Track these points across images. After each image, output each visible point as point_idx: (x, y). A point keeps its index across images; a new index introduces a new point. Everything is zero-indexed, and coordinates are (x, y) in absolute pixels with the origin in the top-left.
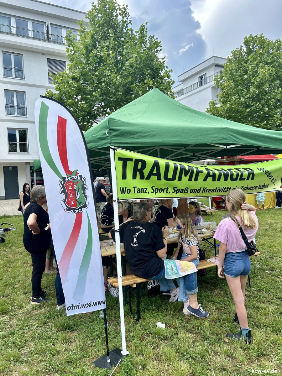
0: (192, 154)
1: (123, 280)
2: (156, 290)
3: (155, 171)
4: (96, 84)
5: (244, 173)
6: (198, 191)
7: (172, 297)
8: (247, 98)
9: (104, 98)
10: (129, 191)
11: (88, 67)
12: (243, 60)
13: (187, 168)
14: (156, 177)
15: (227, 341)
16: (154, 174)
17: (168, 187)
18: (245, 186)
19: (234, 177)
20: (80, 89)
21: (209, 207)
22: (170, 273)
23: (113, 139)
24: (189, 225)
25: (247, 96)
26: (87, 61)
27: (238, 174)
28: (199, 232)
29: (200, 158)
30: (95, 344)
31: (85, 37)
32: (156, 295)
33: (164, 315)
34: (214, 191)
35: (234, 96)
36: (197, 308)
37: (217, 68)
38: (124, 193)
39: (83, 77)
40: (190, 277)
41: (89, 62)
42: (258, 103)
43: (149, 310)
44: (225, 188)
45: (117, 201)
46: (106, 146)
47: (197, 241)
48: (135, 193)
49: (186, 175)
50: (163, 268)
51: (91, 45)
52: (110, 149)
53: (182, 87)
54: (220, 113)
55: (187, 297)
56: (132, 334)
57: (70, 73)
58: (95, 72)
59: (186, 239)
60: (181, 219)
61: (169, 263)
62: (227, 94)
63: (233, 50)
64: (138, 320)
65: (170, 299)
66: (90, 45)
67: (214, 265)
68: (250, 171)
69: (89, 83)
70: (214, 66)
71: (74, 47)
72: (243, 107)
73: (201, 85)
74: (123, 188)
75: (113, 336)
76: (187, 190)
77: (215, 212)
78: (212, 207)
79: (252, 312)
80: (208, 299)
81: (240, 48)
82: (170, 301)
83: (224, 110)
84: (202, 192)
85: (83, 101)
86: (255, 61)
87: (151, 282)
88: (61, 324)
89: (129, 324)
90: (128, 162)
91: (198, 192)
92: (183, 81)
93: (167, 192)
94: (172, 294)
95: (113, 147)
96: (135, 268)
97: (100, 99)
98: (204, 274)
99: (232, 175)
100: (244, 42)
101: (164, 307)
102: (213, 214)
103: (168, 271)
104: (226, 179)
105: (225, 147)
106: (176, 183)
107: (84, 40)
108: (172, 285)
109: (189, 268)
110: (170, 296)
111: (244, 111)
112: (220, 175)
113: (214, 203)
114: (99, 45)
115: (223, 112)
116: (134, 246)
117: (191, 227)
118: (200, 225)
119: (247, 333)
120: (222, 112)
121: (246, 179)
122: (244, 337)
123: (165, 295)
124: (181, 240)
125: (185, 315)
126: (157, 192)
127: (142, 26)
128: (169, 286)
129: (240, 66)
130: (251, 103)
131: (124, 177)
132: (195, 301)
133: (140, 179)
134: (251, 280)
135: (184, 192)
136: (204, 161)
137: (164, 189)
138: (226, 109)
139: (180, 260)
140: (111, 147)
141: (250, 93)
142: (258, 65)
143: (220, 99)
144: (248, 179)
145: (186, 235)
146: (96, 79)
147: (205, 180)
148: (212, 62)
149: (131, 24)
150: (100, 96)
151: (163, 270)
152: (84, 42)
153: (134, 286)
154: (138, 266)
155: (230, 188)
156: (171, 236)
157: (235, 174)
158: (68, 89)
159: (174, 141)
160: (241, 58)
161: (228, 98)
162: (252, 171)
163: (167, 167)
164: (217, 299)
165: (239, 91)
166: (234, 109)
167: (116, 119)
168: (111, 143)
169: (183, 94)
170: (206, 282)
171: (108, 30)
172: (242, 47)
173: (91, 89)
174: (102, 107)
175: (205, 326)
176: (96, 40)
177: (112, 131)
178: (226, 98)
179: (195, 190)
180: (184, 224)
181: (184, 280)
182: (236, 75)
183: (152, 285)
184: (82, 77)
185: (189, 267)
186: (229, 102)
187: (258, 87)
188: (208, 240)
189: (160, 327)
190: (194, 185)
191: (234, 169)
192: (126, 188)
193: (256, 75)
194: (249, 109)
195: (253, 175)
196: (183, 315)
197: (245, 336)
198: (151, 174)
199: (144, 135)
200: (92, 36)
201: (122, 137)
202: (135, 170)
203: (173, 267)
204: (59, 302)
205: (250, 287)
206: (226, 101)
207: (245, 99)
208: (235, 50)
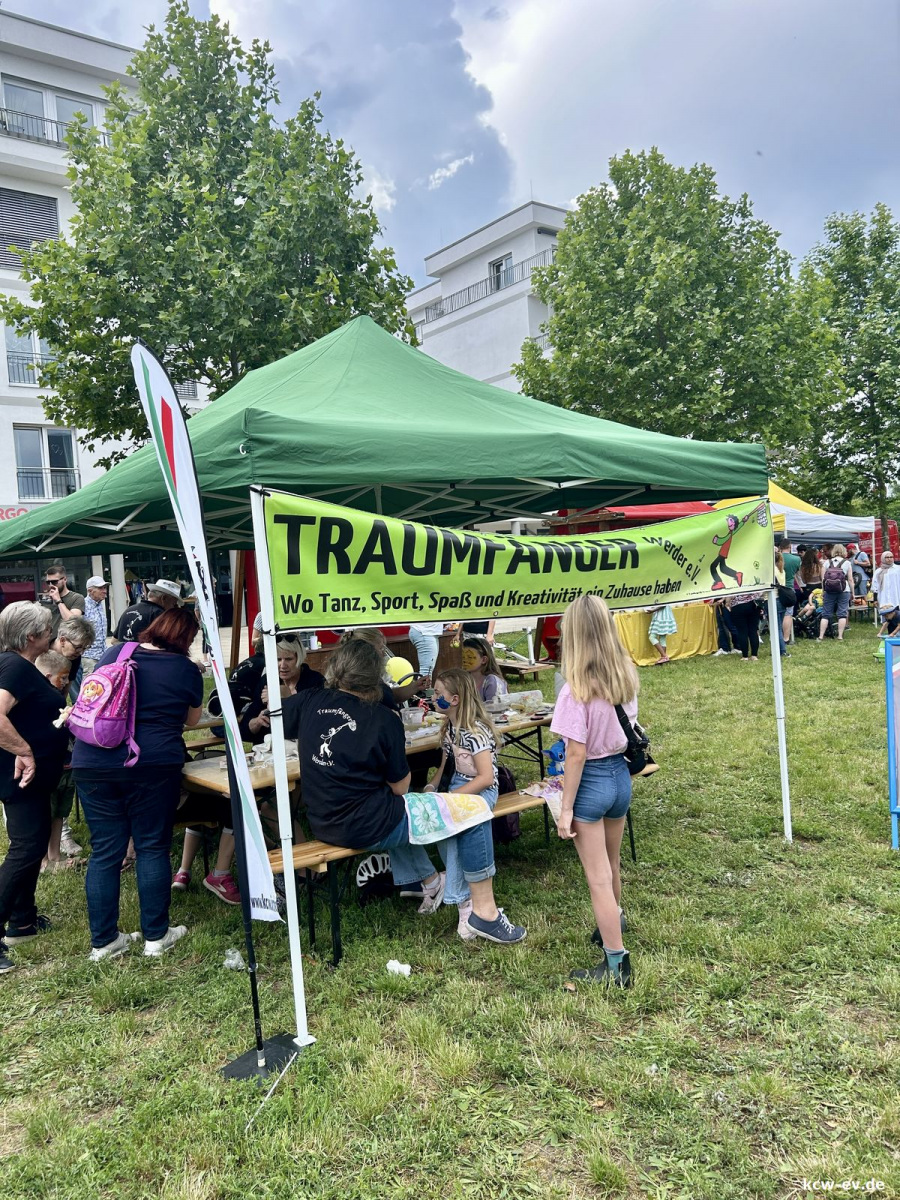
0: (472, 504)
1: (295, 855)
2: (382, 885)
3: (378, 550)
4: (167, 284)
5: (610, 550)
6: (497, 601)
7: (427, 901)
8: (629, 337)
9: (195, 330)
10: (308, 606)
11: (143, 229)
12: (612, 224)
13: (462, 540)
14: (382, 565)
15: (571, 987)
16: (377, 559)
17: (415, 594)
18: (619, 586)
19: (587, 561)
20: (115, 299)
21: (528, 657)
22: (420, 830)
23: (257, 465)
24: (469, 695)
25: (627, 329)
26: (139, 210)
27: (594, 554)
28: (498, 718)
29: (496, 513)
30: (218, 1030)
31: (128, 134)
32: (382, 899)
33: (405, 943)
34: (537, 599)
35: (593, 327)
36: (494, 918)
37: (544, 238)
38: (295, 611)
39: (126, 262)
40: (475, 836)
41: (146, 214)
42: (660, 351)
43: (364, 937)
44: (566, 593)
45: (273, 632)
46: (239, 485)
47: (492, 739)
48: (325, 610)
49: (460, 559)
50: (402, 818)
51: (147, 159)
52: (252, 493)
53: (439, 291)
54: (552, 378)
55: (466, 892)
56: (320, 997)
57: (82, 245)
58: (166, 246)
59: (463, 733)
60: (447, 680)
61: (418, 803)
62: (571, 320)
63: (582, 196)
64: (335, 963)
65: (422, 907)
66: (143, 160)
67: (539, 802)
68: (626, 544)
69: (145, 279)
70: (534, 234)
71: (93, 165)
72: (618, 363)
73: (498, 288)
74: (290, 598)
75: (268, 1006)
76: (467, 599)
77: (546, 672)
78: (537, 658)
79: (635, 916)
80: (524, 898)
81: (602, 190)
82: (421, 911)
83: (565, 369)
84: (508, 604)
85: (127, 335)
86: (644, 229)
87: (366, 865)
88: (111, 992)
89: (310, 973)
90: (304, 528)
91: (496, 605)
92: (442, 274)
93: (414, 607)
94: (427, 892)
95: (259, 488)
96: (325, 823)
97: (181, 332)
98: (514, 835)
99: (580, 555)
100: (609, 172)
101: (405, 924)
102: (541, 677)
103: (416, 823)
104: (565, 568)
105: (555, 485)
106: (435, 579)
107: (124, 143)
108: (427, 867)
109: (473, 812)
110: (420, 900)
111: (621, 375)
112: (549, 557)
113: (542, 646)
114: (175, 162)
115: (561, 374)
116: (323, 763)
117: (476, 701)
118: (500, 702)
119: (621, 961)
120: (557, 377)
121: (618, 566)
122: (613, 975)
123: (406, 898)
124: (448, 740)
125: (462, 940)
126: (388, 607)
127: (305, 106)
128: (417, 870)
129: (604, 240)
130: (639, 350)
131: (294, 567)
132: (487, 901)
133: (339, 572)
134: (636, 845)
135: (461, 606)
136: (513, 523)
137: (406, 599)
138: (569, 367)
139: (446, 791)
140: (253, 486)
141: (635, 323)
142: (650, 240)
143: (552, 338)
144: (623, 565)
145: (463, 721)
146: (168, 270)
147: (512, 569)
148: (526, 218)
149: (277, 101)
150: (181, 324)
151: (403, 823)
152: (125, 150)
153: (323, 868)
154: (334, 818)
155: (580, 592)
156: (422, 732)
157: (587, 552)
158: (75, 297)
159: (423, 471)
160: (607, 217)
161: (576, 333)
162: (631, 545)
163: (410, 538)
164: (546, 895)
165: (606, 313)
166: (591, 369)
167: (265, 412)
168: (253, 477)
169: (441, 314)
170: (518, 858)
171: (201, 114)
172: (606, 185)
173: (153, 301)
174: (189, 353)
175: (516, 960)
176: (164, 145)
177: (255, 445)
178: (568, 333)
179: (488, 598)
180: (454, 692)
181: (458, 843)
182: (594, 268)
183: (370, 872)
184: (123, 262)
185: (471, 809)
186: (578, 345)
187: (656, 304)
188: (522, 741)
189: (397, 971)
190: (482, 584)
191: (584, 543)
192: (299, 597)
193: (648, 270)
194: (636, 369)
195: (635, 555)
196: (459, 942)
197: (616, 969)
198: (367, 557)
199: (344, 454)
200: (150, 130)
201: (282, 460)
202: (324, 548)
203: (430, 813)
204: (97, 937)
205: (634, 859)
206: (571, 343)
207: (624, 338)
208: (586, 195)
